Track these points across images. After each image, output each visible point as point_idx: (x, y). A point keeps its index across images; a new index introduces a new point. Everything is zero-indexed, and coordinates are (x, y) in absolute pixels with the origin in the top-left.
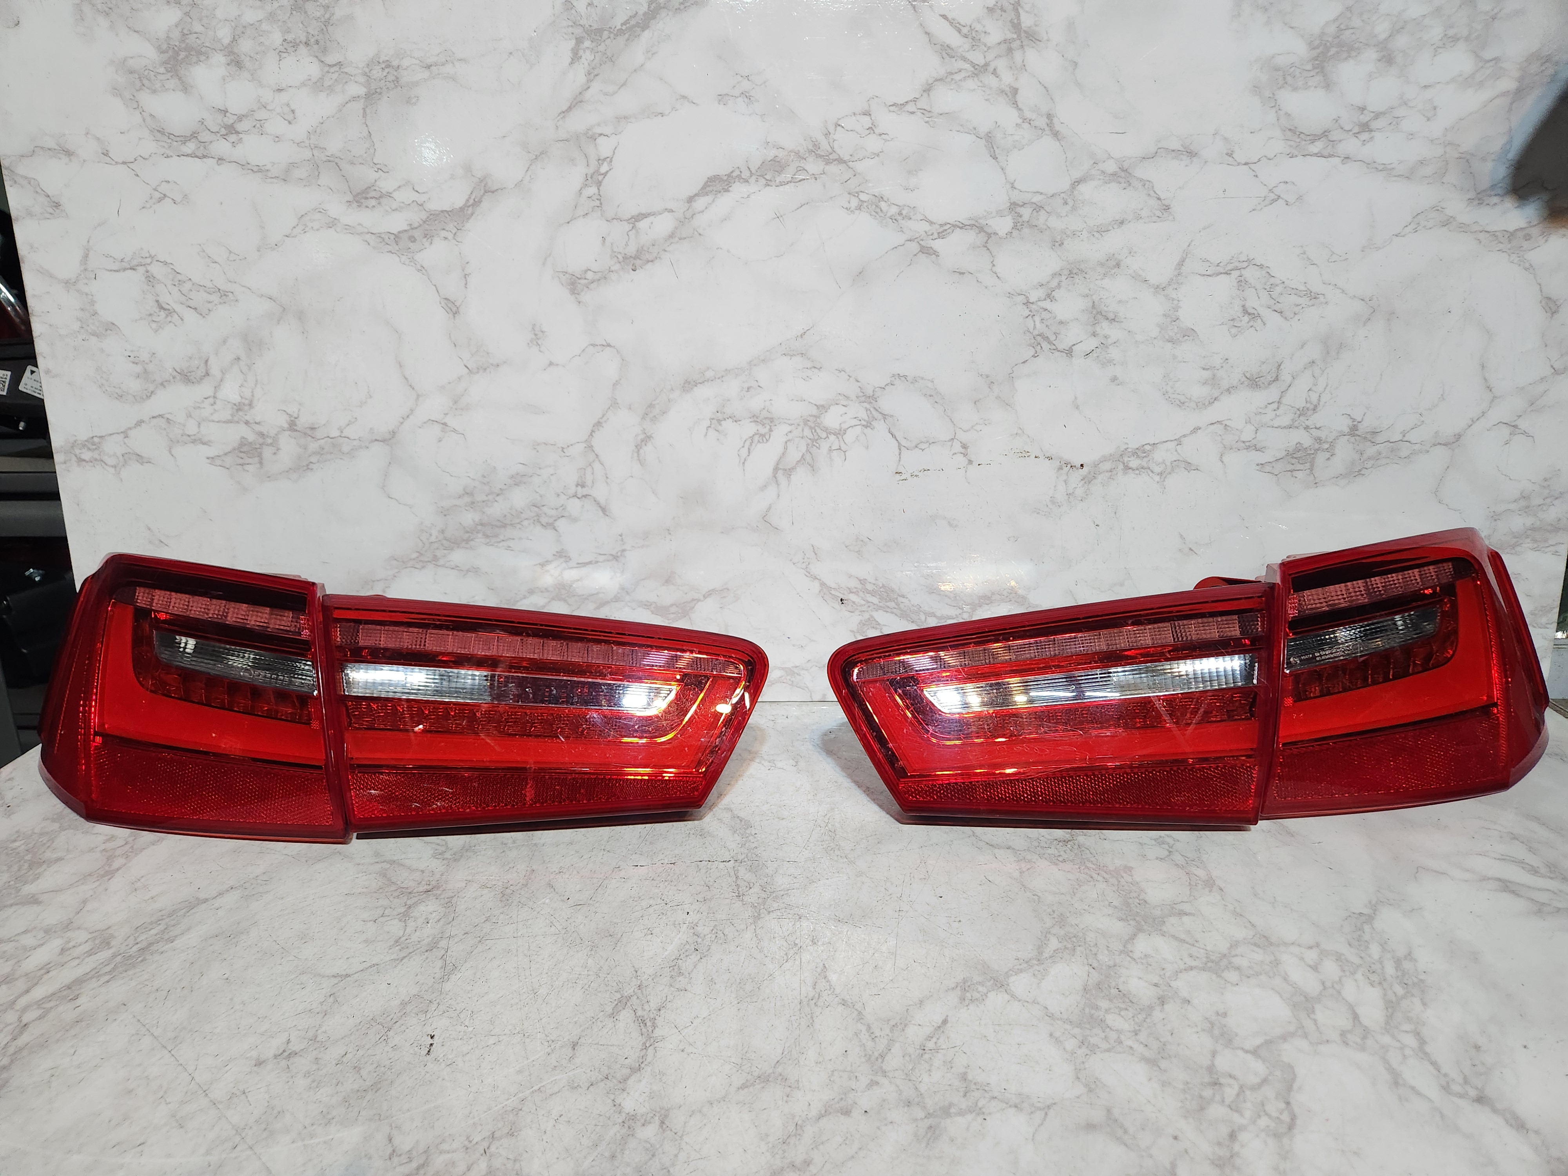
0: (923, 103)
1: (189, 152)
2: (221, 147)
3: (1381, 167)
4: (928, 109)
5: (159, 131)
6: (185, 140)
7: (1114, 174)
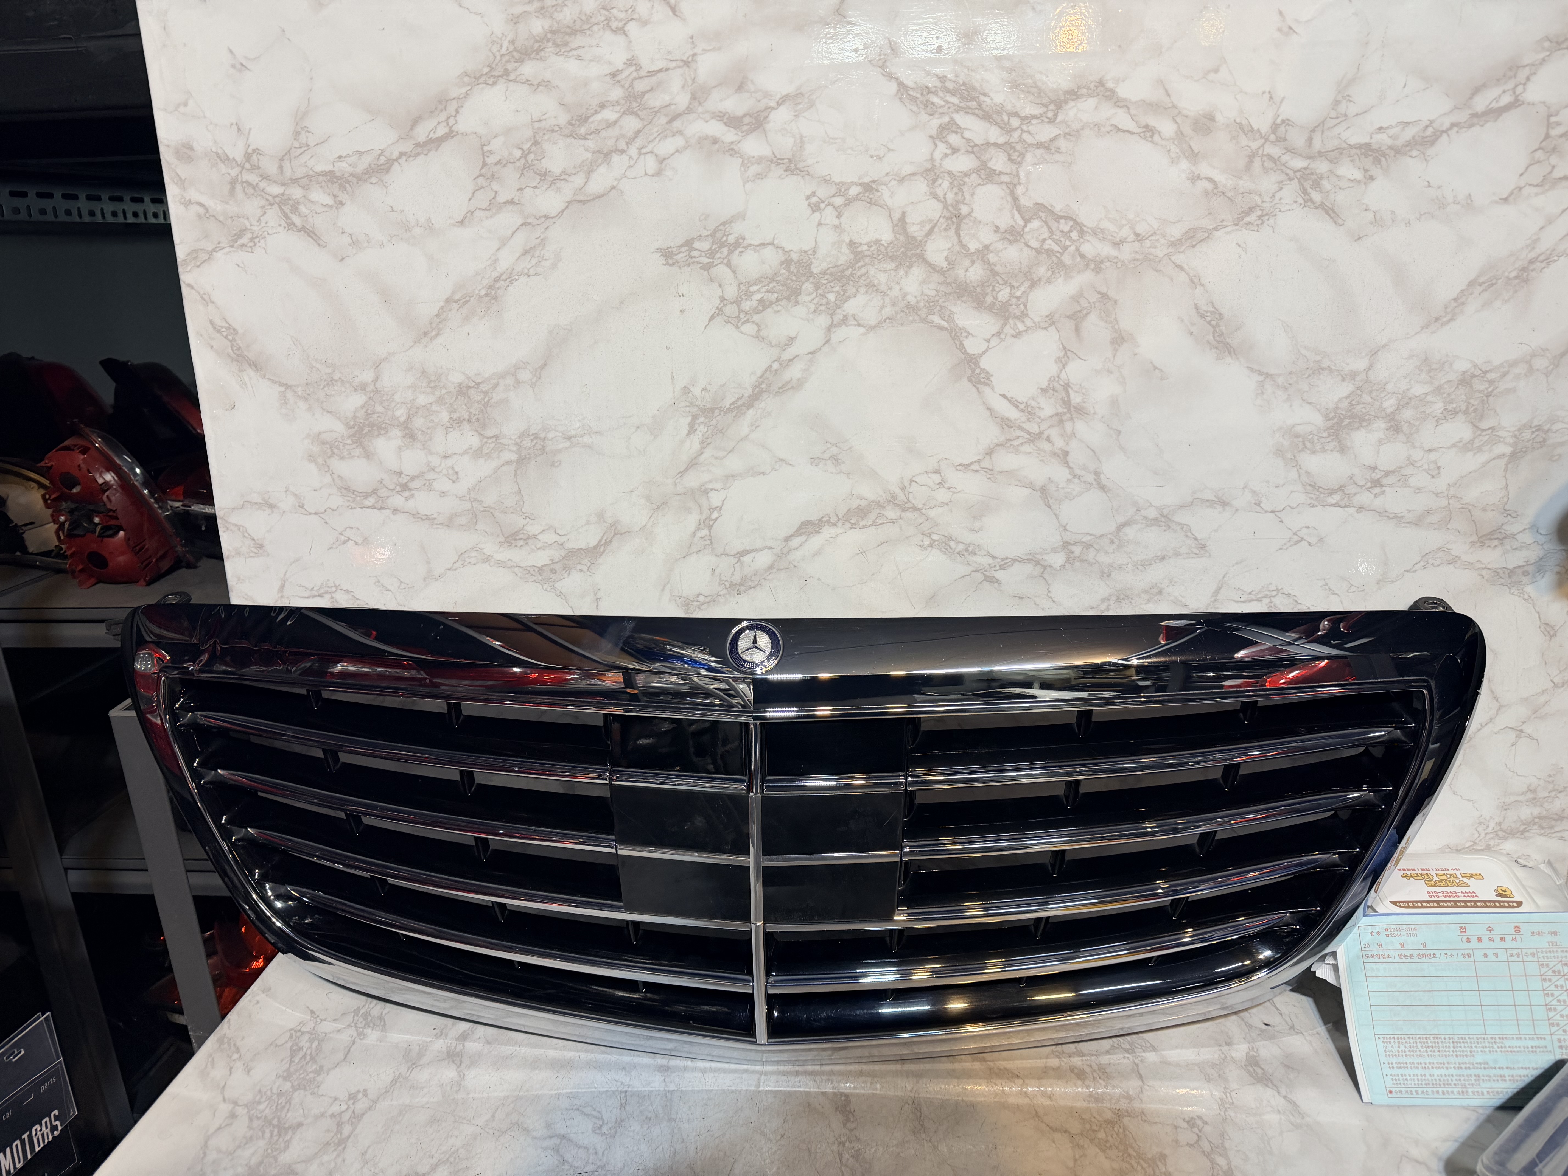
0: (986, 464)
1: (370, 504)
2: (398, 501)
3: (1392, 516)
4: (990, 467)
5: (345, 489)
6: (367, 496)
7: (1155, 519)
